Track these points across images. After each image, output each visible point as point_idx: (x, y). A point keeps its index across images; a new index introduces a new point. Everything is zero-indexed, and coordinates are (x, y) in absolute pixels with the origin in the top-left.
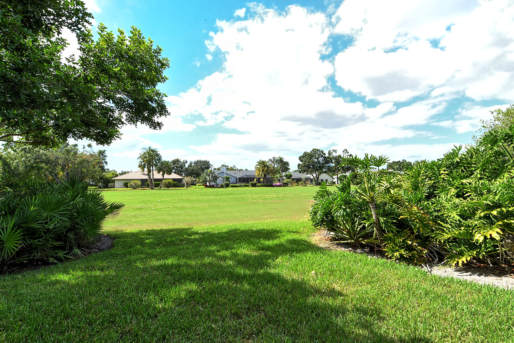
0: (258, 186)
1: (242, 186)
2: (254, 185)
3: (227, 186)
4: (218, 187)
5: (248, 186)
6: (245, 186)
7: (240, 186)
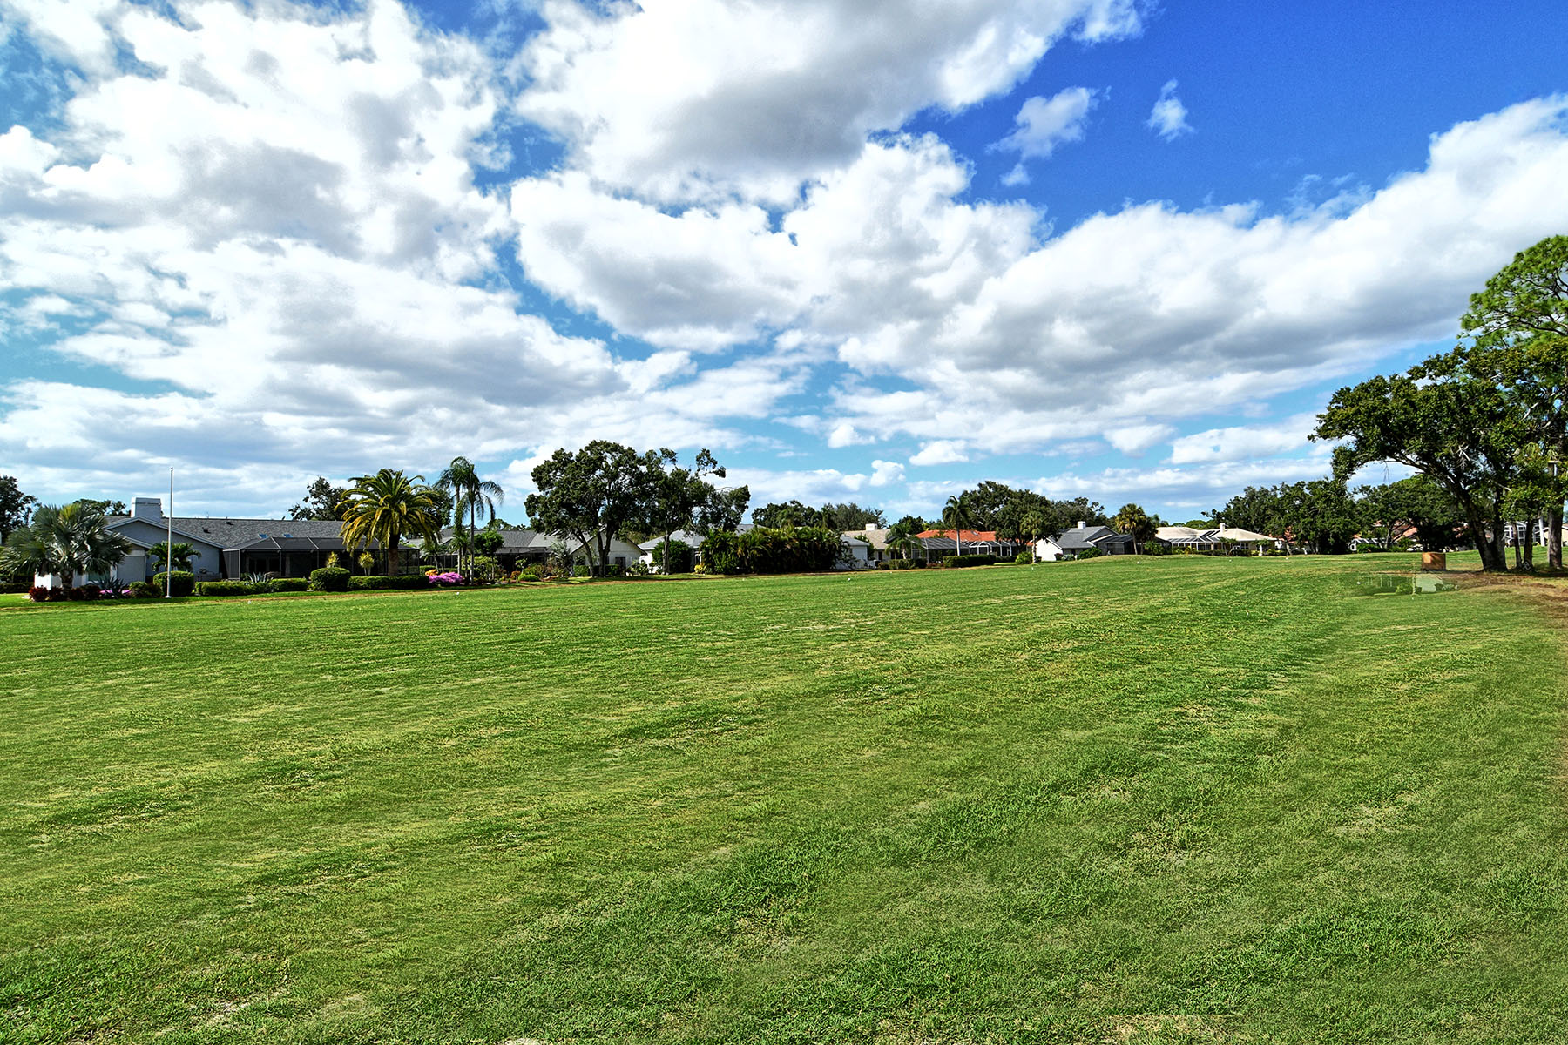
0: (357, 588)
1: (269, 591)
2: (335, 585)
3: (182, 589)
4: (127, 599)
5: (302, 588)
6: (288, 587)
7: (258, 591)
